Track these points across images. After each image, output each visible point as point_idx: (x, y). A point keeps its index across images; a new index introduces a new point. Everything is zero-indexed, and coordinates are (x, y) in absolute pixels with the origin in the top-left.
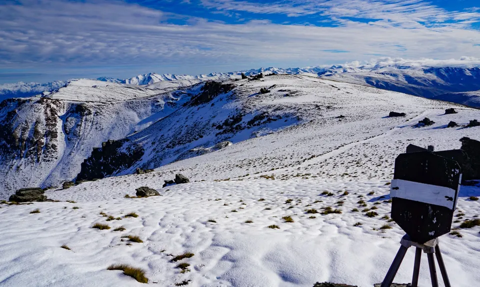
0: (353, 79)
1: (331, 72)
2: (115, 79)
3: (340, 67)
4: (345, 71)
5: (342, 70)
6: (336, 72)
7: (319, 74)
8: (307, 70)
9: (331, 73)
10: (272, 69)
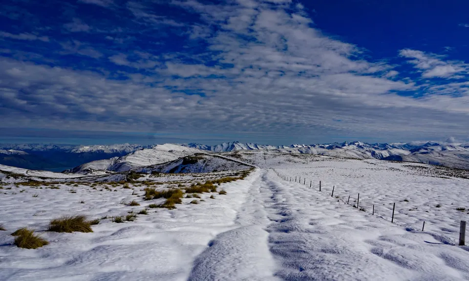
0: (456, 159)
1: (426, 149)
2: (203, 146)
3: (436, 145)
4: (444, 149)
5: (439, 148)
6: (433, 150)
7: (412, 151)
8: (396, 146)
9: (427, 151)
10: (357, 143)
